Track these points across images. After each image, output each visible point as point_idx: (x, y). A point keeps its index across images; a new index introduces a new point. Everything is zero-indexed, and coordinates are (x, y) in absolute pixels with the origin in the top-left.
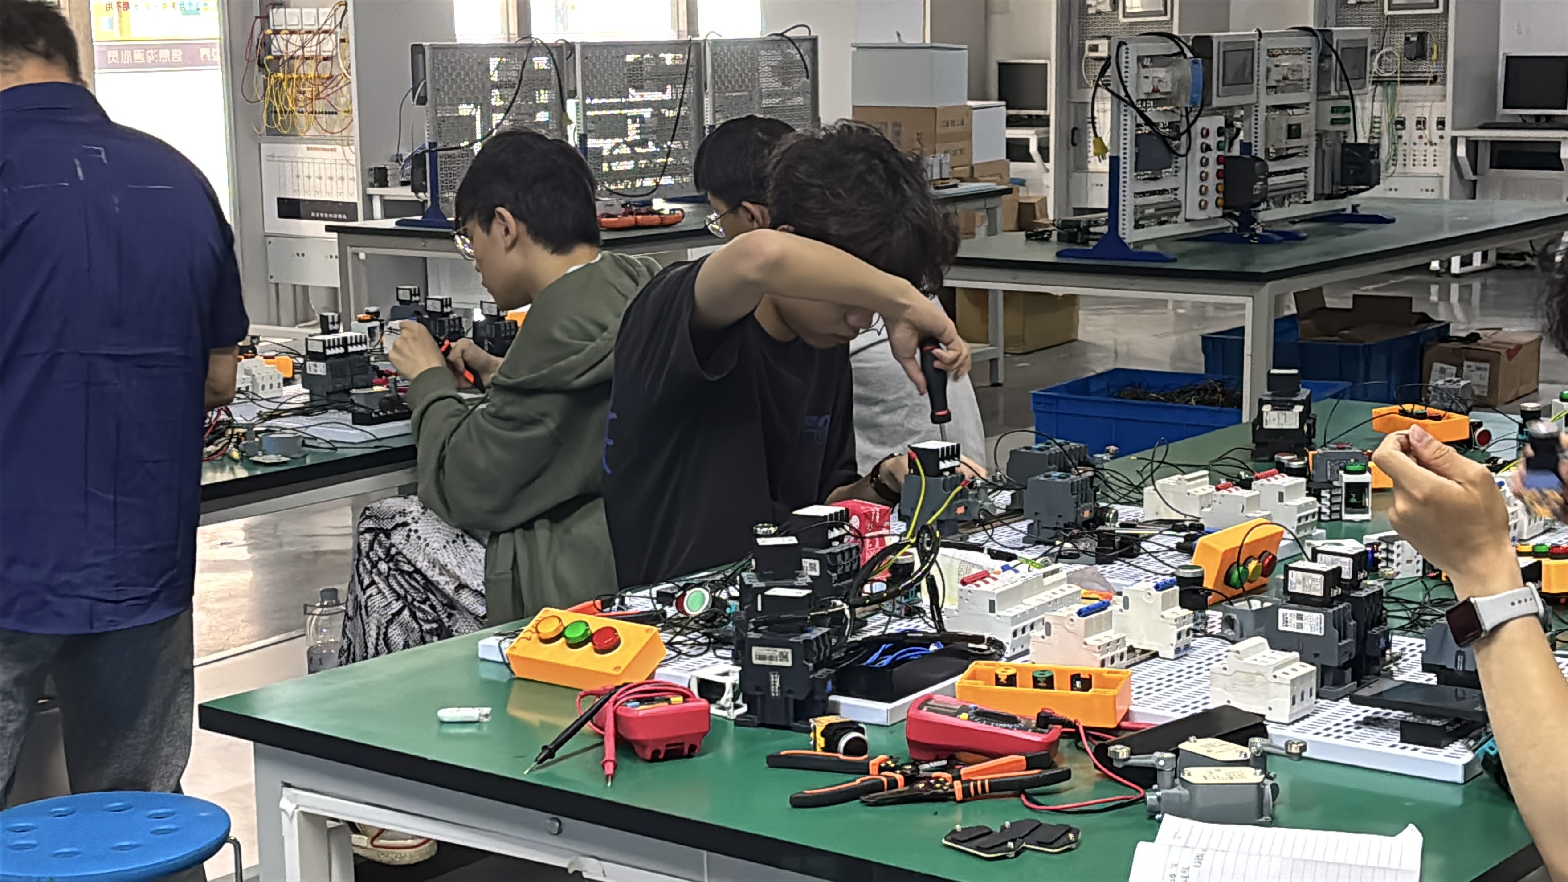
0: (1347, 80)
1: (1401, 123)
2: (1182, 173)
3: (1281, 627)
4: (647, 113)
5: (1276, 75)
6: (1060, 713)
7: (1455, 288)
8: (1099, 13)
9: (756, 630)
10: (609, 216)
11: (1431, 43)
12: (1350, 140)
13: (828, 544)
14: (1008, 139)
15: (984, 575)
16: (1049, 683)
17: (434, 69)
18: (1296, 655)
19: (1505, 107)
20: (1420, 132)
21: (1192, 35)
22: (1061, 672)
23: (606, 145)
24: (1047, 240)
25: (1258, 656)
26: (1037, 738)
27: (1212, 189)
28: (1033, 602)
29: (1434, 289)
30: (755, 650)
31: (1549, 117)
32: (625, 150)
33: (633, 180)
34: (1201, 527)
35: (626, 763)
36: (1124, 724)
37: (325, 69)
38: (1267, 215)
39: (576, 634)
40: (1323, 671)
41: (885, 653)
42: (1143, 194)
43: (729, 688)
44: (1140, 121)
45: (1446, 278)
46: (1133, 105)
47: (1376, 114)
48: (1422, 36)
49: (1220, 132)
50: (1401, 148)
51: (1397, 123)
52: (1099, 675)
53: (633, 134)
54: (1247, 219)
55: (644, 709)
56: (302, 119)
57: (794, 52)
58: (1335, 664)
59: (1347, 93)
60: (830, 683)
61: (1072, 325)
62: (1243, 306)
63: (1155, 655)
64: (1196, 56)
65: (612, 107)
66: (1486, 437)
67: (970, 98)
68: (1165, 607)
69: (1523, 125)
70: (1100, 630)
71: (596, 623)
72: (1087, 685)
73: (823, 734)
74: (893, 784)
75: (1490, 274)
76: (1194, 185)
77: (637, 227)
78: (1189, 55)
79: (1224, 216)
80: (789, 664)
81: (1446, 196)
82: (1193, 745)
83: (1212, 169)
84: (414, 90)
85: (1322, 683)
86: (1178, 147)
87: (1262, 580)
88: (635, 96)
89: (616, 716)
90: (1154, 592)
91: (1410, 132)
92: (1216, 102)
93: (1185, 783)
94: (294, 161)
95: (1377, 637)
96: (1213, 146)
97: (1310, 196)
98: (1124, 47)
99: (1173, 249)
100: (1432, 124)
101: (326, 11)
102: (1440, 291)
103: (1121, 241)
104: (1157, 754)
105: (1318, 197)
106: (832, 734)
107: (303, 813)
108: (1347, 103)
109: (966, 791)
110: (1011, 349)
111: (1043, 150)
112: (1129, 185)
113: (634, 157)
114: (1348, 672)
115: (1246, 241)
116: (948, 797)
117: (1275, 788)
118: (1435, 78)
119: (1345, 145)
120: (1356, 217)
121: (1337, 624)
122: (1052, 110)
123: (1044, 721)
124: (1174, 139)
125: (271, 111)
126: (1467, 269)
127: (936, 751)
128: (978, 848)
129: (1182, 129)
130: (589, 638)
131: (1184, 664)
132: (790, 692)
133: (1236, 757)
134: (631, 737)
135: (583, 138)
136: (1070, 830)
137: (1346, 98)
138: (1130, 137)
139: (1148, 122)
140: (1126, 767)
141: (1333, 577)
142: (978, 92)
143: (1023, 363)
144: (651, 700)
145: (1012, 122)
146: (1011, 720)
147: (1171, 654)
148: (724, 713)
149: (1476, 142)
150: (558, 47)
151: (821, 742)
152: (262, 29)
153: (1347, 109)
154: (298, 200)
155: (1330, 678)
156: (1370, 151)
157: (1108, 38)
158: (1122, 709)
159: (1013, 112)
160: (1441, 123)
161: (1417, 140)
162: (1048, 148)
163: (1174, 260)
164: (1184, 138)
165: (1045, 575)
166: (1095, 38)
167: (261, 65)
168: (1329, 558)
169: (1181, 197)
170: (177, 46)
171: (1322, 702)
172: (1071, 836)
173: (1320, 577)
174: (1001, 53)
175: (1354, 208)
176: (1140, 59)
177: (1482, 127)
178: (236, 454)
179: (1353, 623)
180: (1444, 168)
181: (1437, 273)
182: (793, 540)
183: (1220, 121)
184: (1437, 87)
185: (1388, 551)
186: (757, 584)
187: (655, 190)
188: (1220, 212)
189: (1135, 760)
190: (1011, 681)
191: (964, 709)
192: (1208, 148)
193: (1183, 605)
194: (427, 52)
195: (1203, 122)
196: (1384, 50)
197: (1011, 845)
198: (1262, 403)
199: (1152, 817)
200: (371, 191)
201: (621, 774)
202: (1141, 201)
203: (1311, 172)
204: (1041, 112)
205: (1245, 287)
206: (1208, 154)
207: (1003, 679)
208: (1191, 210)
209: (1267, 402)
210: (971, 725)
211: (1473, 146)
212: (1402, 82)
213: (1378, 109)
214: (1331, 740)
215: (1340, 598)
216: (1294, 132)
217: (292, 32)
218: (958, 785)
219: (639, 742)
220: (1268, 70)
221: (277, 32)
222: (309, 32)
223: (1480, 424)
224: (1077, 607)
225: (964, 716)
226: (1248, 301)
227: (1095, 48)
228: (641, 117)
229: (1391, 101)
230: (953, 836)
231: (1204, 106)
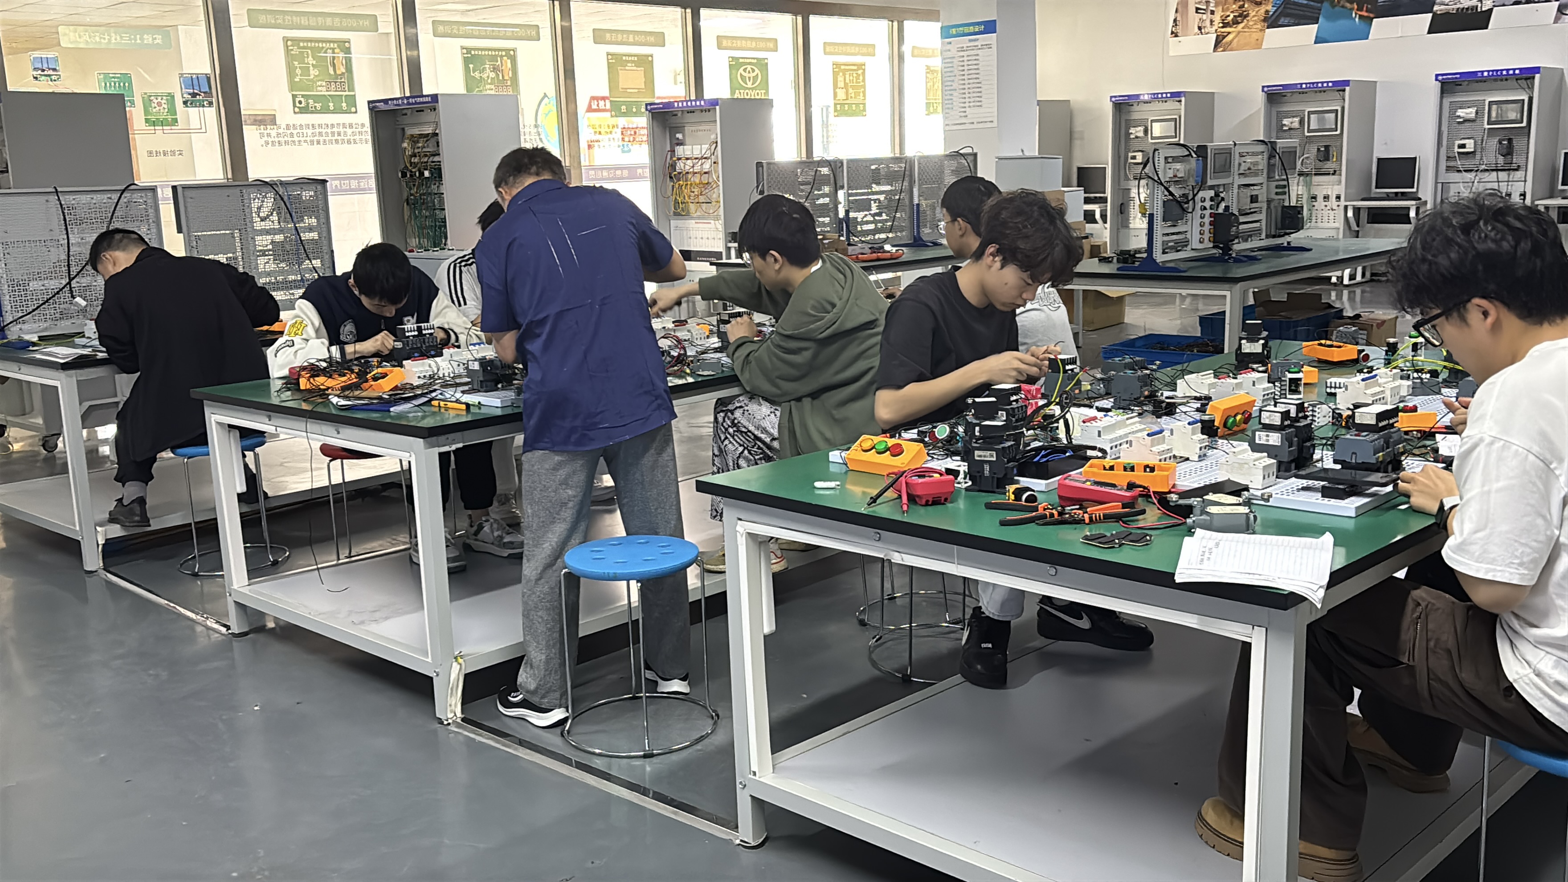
0: (1285, 170)
1: (1314, 198)
2: (1189, 223)
3: (1257, 441)
4: (882, 197)
5: (1244, 167)
6: (1138, 482)
7: (1345, 293)
8: (1137, 137)
9: (976, 443)
10: (862, 254)
11: (1333, 152)
12: (1287, 204)
13: (1010, 403)
14: (1085, 211)
15: (1094, 419)
16: (1132, 469)
17: (769, 175)
18: (1266, 454)
19: (1377, 187)
20: (1326, 203)
21: (1196, 145)
22: (1138, 464)
23: (859, 216)
24: (1111, 262)
25: (1245, 455)
26: (1128, 494)
27: (1207, 232)
28: (1121, 432)
29: (1333, 294)
30: (977, 453)
31: (1403, 193)
32: (869, 218)
33: (874, 235)
34: (1211, 398)
35: (912, 506)
36: (1173, 490)
37: (705, 179)
38: (1238, 246)
39: (881, 447)
40: (1280, 464)
41: (1043, 457)
42: (1167, 234)
43: (962, 473)
44: (1166, 193)
45: (1341, 287)
46: (1161, 184)
47: (1300, 193)
48: (1327, 147)
49: (1212, 199)
50: (1314, 213)
51: (1313, 198)
52: (1159, 466)
53: (874, 210)
54: (1227, 249)
55: (921, 480)
56: (692, 207)
57: (964, 161)
58: (1286, 460)
59: (1285, 177)
60: (1015, 470)
61: (1122, 314)
62: (1225, 296)
63: (1187, 459)
64: (1198, 157)
65: (863, 194)
66: (1366, 358)
67: (1063, 186)
68: (1193, 433)
69: (1388, 198)
70: (1158, 444)
71: (891, 442)
72: (1152, 470)
73: (1013, 493)
74: (1052, 515)
75: (1366, 285)
76: (1196, 229)
77: (878, 260)
78: (1194, 156)
79: (1214, 247)
80: (994, 459)
81: (1341, 236)
82: (1211, 497)
83: (1207, 220)
84: (758, 187)
85: (1279, 470)
86: (1188, 208)
87: (1243, 426)
88: (876, 188)
89: (906, 483)
90: (1187, 426)
91: (1320, 203)
92: (1210, 182)
93: (1208, 513)
94: (687, 229)
95: (1309, 448)
96: (1208, 207)
97: (1263, 236)
98: (1157, 153)
99: (1182, 266)
100: (1333, 198)
101: (705, 147)
102: (1337, 295)
103: (1155, 260)
104: (1193, 499)
105: (1267, 237)
106: (1018, 493)
107: (749, 533)
108: (1285, 183)
109: (1091, 518)
110: (1086, 328)
111: (1104, 217)
112: (1160, 228)
113: (874, 222)
114: (1293, 465)
115: (1226, 261)
116: (1081, 522)
117: (1255, 517)
118: (1335, 171)
119: (1284, 207)
120: (1290, 248)
121: (1287, 439)
122: (1108, 194)
123: (1131, 486)
124: (1186, 203)
125: (676, 202)
126: (1353, 282)
127: (1073, 501)
128: (1100, 543)
129: (1190, 198)
130: (888, 449)
131: (1203, 463)
132: (995, 474)
133: (1235, 502)
134: (914, 493)
135: (847, 212)
136: (1147, 535)
137: (1284, 180)
138: (1160, 203)
139: (1171, 194)
140: (1176, 505)
141: (1285, 415)
142: (1067, 184)
143: (1094, 335)
144: (924, 476)
145: (1087, 201)
146: (1113, 486)
147: (1197, 459)
148: (959, 486)
149: (1359, 209)
150: (835, 161)
151: (1012, 497)
152: (671, 158)
153: (1284, 187)
154: (690, 251)
155: (1283, 468)
156: (1298, 210)
157: (1142, 151)
158: (1171, 483)
159: (1087, 195)
160: (1338, 198)
161: (1323, 208)
162: (1106, 216)
163: (1184, 272)
164: (1191, 202)
165: (1127, 419)
166: (1134, 151)
167: (671, 177)
168: (1283, 405)
169: (1189, 236)
170: (625, 168)
171: (1278, 480)
172: (1148, 538)
173: (1279, 415)
174: (1080, 161)
175: (1289, 243)
176: (1166, 158)
177: (1363, 200)
178: (688, 371)
179: (1296, 439)
180: (1340, 223)
181: (1335, 284)
182: (994, 399)
183: (1212, 193)
184: (1335, 177)
185: (1313, 411)
186: (975, 421)
187: (886, 241)
188: (1211, 245)
189: (1181, 502)
190: (1112, 468)
191: (1087, 481)
192: (1205, 208)
193: (1203, 433)
194: (765, 165)
195: (1201, 194)
196: (1305, 156)
197: (1117, 541)
198: (1241, 339)
199: (1190, 531)
200: (730, 245)
201: (910, 511)
202: (1166, 238)
203: (1264, 223)
204: (1102, 195)
205: (1227, 286)
206: (1204, 212)
207: (1107, 467)
208: (1195, 244)
209: (1244, 339)
210: (1092, 487)
211: (1357, 210)
212: (1316, 174)
213: (1301, 190)
214: (1285, 497)
215: (1289, 426)
216: (1254, 199)
217: (687, 159)
218: (1086, 516)
219: (918, 496)
220: (1240, 164)
221: (679, 159)
222: (696, 158)
223: (1363, 350)
224: (1146, 433)
225: (1088, 483)
226: (1228, 294)
227: (1134, 158)
228: (879, 199)
229: (1308, 185)
230: (1086, 538)
231: (1202, 185)
